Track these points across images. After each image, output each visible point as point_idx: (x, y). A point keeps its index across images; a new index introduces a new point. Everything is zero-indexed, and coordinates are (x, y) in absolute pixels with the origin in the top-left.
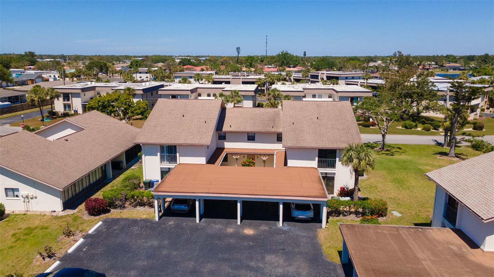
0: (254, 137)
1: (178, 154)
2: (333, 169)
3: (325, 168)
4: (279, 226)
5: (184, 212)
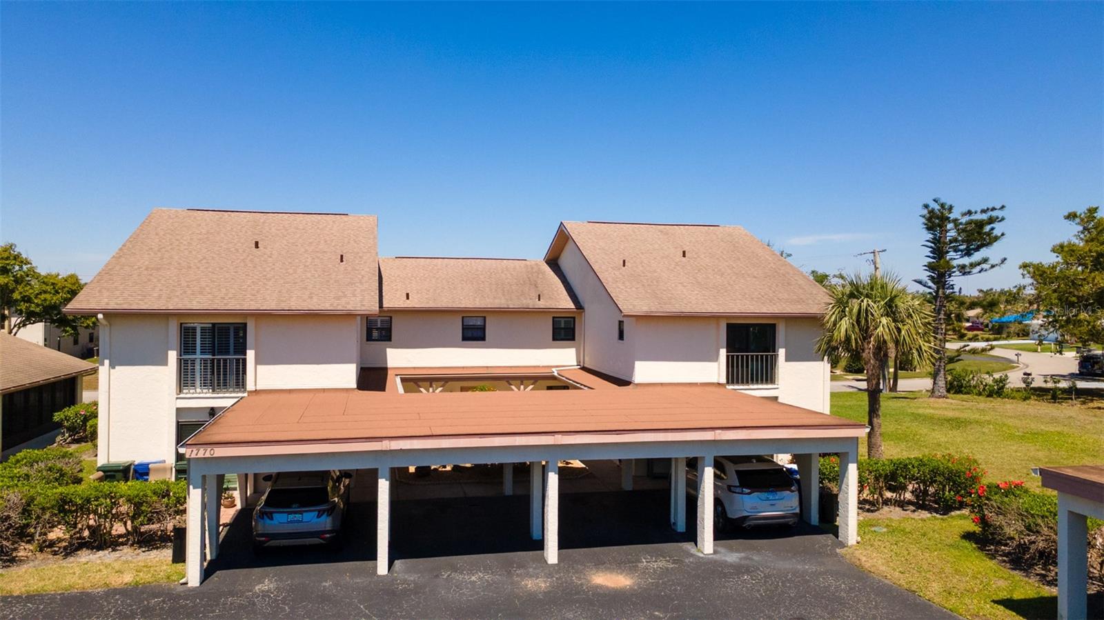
0: (483, 329)
1: (250, 355)
2: (770, 386)
3: (747, 383)
4: (701, 555)
5: (316, 541)
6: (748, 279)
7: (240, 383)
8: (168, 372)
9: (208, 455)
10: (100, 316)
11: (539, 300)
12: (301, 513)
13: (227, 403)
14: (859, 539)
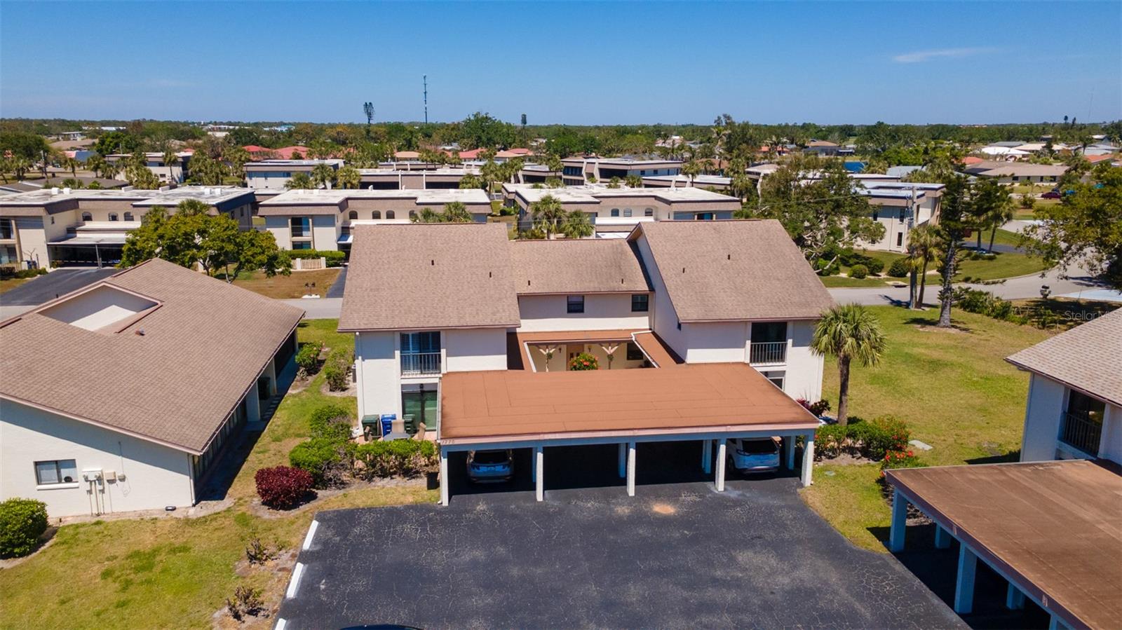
0: (582, 304)
1: (443, 352)
2: (781, 364)
3: (765, 361)
4: (717, 492)
5: (502, 480)
7: (438, 369)
8: (396, 362)
10: (358, 333)
11: (622, 284)
12: (494, 466)
14: (812, 482)
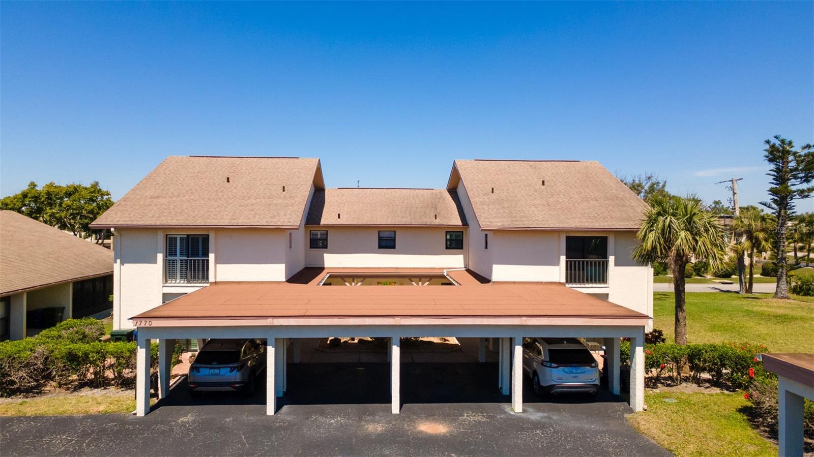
0: (394, 240)
1: (212, 257)
2: (602, 285)
3: (583, 282)
4: (512, 413)
5: (229, 389)
6: (591, 202)
7: (205, 277)
8: (157, 268)
9: (147, 325)
10: (112, 229)
11: (436, 219)
12: (218, 368)
13: (189, 290)
14: (646, 407)
